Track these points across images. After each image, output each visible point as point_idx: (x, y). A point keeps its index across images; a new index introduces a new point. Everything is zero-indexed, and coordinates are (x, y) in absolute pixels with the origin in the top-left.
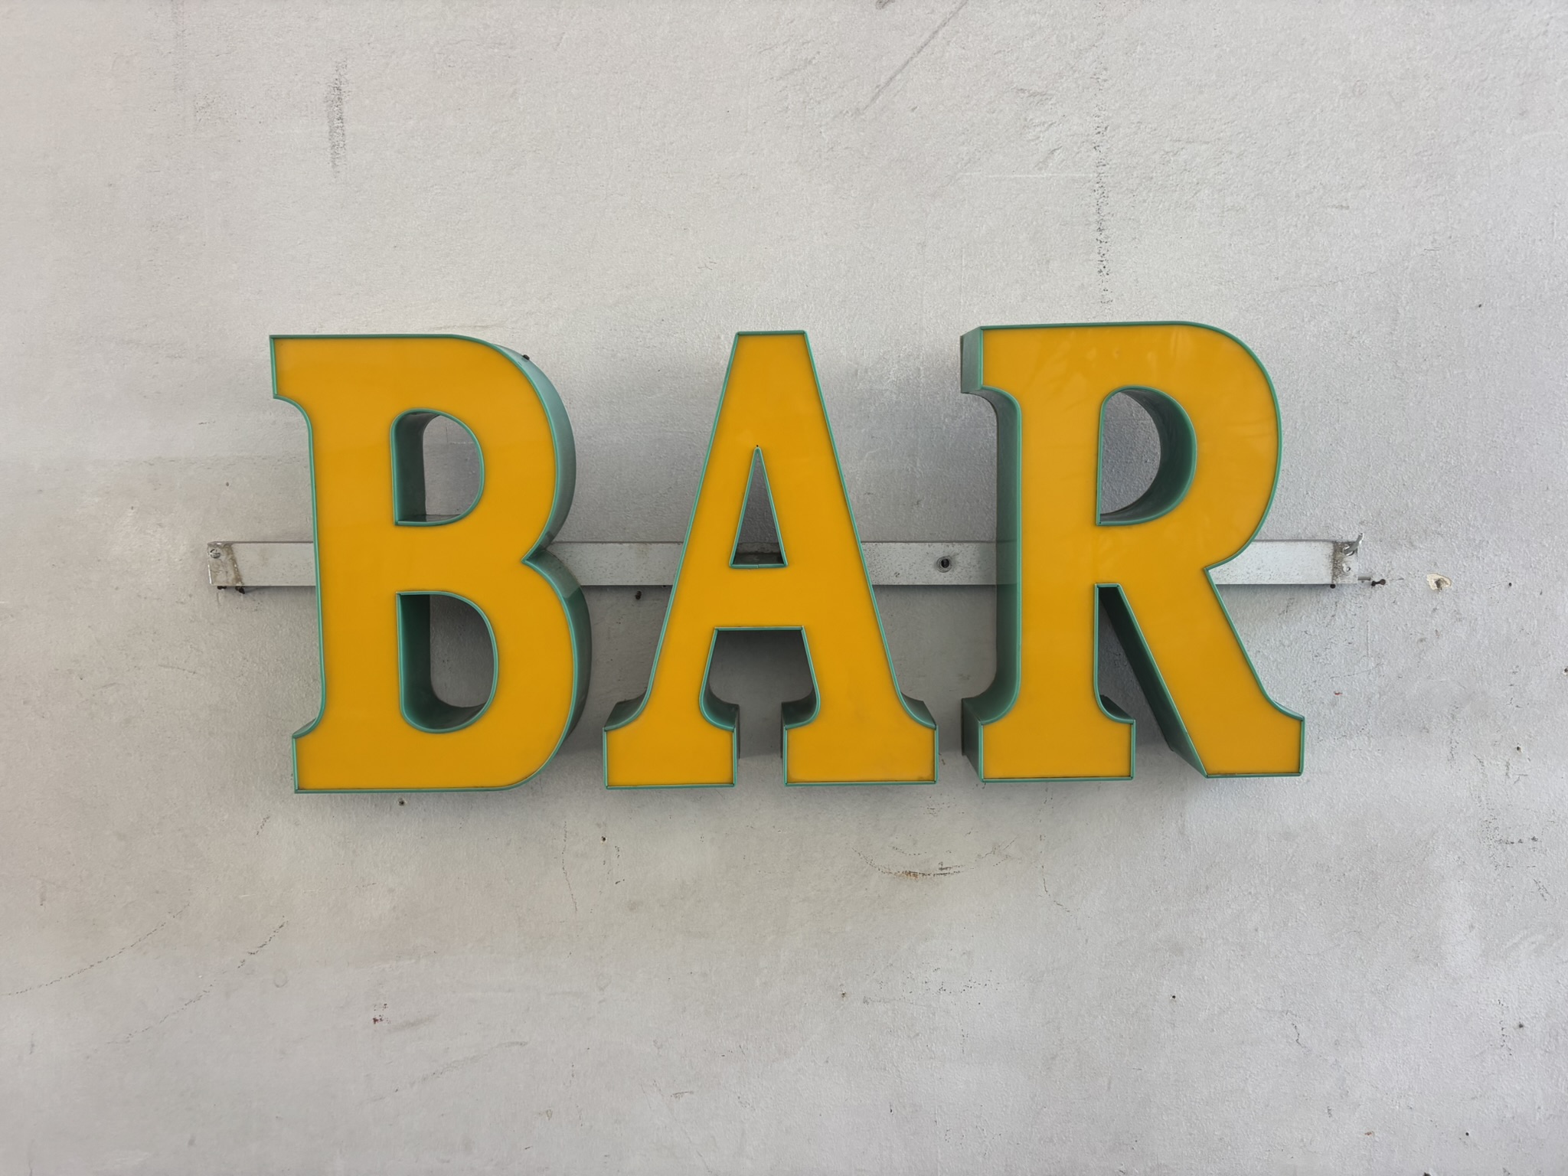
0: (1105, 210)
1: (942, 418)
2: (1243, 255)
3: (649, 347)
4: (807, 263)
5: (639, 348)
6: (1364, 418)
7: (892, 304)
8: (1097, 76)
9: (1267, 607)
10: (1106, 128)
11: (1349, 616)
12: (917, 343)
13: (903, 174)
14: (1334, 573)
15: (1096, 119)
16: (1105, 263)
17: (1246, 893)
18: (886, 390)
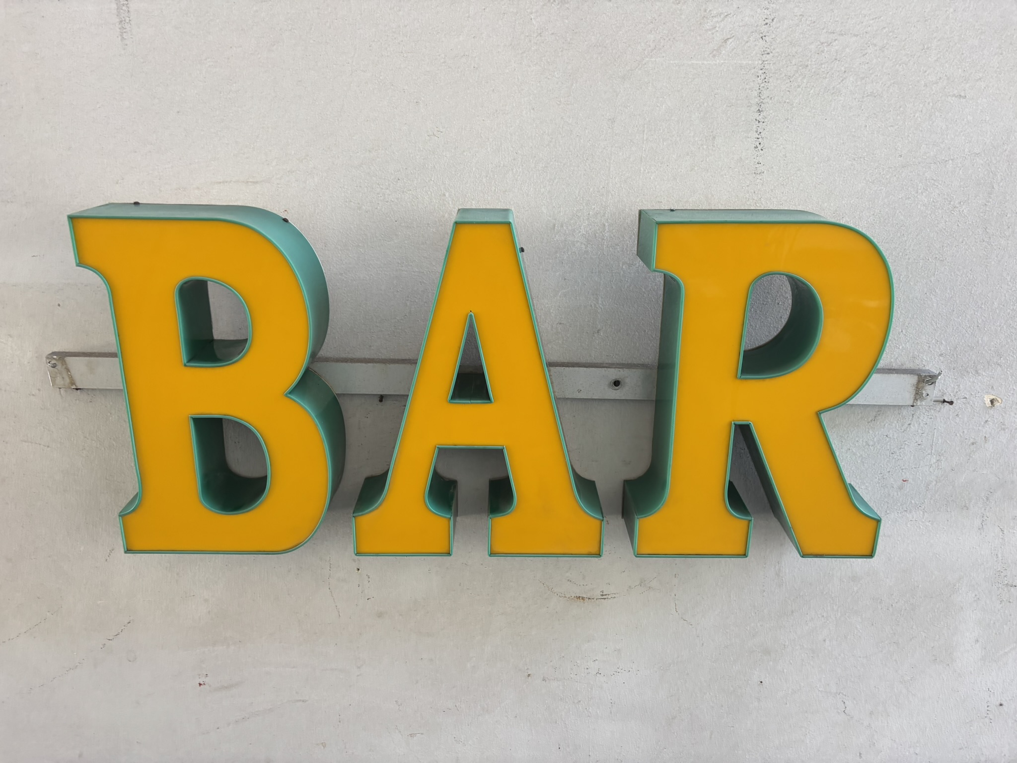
0: (765, 93)
1: (621, 265)
2: (876, 135)
3: (387, 202)
4: (517, 134)
5: (380, 202)
6: (954, 273)
7: (585, 170)
9: (859, 417)
10: (773, 20)
11: (922, 425)
12: (604, 204)
13: (599, 58)
14: (915, 397)
15: (766, 11)
16: (760, 140)
18: (577, 242)
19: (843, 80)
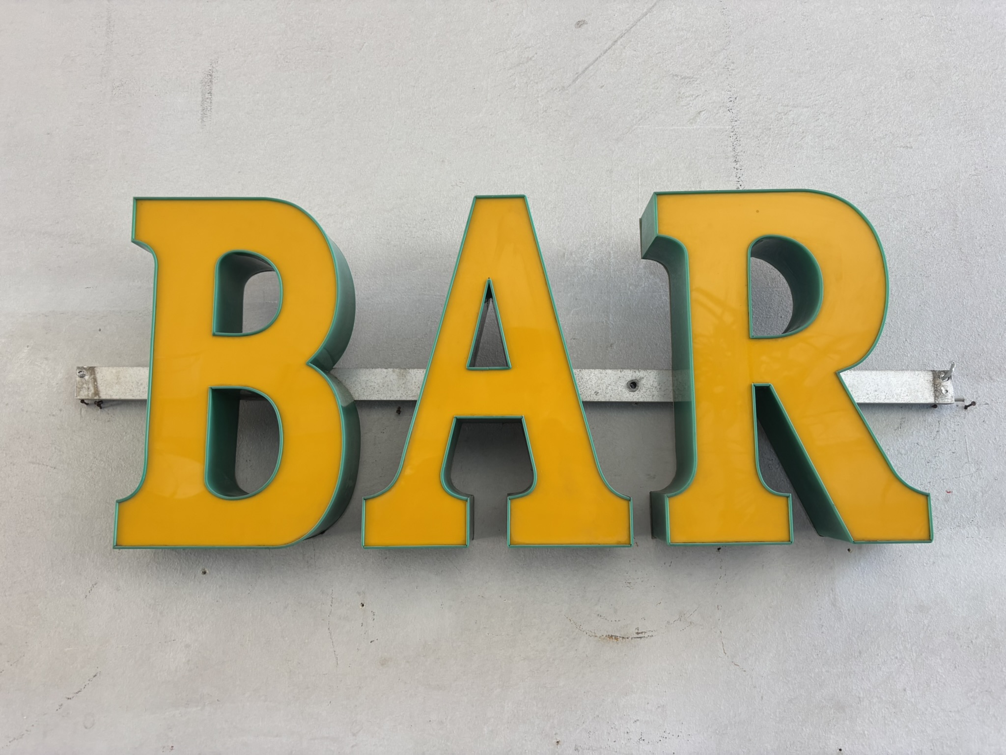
0: (739, 149)
1: (628, 286)
2: (840, 178)
3: (414, 238)
5: (407, 238)
7: (589, 209)
8: (728, 67)
9: (884, 425)
10: (736, 98)
11: (950, 431)
12: (608, 235)
13: (596, 127)
14: (935, 394)
15: (729, 93)
16: (741, 183)
17: (893, 658)
18: (586, 267)
19: (802, 139)
